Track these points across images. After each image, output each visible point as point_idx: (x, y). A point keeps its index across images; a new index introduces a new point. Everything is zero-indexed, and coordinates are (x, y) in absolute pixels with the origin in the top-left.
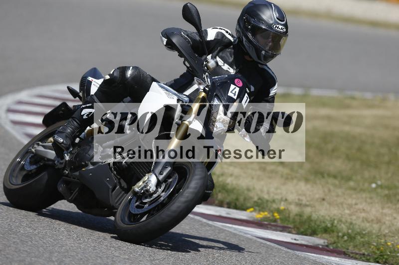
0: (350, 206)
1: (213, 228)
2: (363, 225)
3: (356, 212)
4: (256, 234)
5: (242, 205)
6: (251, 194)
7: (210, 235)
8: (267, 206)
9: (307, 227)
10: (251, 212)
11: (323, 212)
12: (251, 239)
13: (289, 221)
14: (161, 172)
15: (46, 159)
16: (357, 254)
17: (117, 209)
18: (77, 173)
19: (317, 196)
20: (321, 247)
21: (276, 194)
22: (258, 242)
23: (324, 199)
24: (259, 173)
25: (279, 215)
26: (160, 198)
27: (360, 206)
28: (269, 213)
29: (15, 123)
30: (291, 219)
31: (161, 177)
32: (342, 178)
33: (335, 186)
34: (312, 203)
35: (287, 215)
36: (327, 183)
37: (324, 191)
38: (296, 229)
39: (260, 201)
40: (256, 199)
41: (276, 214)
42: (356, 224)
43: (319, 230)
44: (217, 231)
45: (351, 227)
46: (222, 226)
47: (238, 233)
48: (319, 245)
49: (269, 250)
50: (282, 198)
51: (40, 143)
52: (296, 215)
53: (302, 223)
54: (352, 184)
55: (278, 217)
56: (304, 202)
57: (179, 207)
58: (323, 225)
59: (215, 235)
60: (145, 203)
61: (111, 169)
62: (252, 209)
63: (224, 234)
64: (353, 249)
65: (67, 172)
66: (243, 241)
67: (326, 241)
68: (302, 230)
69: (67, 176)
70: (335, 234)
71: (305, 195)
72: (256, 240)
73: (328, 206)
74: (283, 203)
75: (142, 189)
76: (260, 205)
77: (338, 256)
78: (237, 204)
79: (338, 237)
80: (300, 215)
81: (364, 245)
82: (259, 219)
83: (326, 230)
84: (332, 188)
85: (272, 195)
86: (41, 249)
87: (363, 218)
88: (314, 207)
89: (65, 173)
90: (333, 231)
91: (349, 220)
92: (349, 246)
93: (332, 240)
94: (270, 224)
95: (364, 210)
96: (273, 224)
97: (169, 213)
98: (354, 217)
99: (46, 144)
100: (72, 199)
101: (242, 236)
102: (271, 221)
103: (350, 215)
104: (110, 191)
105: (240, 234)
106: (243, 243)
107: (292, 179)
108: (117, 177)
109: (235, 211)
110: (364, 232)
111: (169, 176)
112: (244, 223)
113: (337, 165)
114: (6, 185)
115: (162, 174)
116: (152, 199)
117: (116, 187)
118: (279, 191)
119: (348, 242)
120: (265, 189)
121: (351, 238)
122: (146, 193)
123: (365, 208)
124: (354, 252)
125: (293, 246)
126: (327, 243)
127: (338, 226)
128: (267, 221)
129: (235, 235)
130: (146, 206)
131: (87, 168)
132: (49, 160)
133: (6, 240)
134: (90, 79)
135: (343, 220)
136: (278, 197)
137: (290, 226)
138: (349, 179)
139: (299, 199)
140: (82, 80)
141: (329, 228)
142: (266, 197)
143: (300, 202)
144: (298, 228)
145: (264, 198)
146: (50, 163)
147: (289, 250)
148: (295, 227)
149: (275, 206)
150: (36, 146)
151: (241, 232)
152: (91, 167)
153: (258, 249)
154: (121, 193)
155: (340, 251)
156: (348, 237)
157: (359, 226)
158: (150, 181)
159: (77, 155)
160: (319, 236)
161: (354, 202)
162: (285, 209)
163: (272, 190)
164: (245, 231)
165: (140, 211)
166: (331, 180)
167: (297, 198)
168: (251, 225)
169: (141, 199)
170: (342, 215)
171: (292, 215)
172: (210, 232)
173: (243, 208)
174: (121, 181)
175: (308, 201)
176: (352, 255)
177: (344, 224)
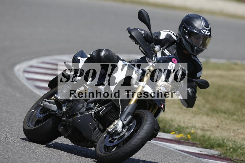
0: (234, 131)
1: (150, 144)
2: (242, 142)
3: (238, 134)
4: (177, 148)
5: (168, 130)
6: (174, 123)
7: (148, 148)
8: (183, 131)
9: (208, 144)
10: (173, 134)
11: (218, 135)
12: (173, 151)
13: (197, 140)
14: (125, 119)
15: (50, 110)
16: (238, 160)
17: (97, 143)
18: (71, 120)
19: (214, 125)
20: (216, 156)
21: (189, 123)
22: (178, 152)
23: (218, 127)
24: (178, 110)
25: (191, 136)
26: (124, 136)
27: (240, 131)
28: (184, 135)
29: (28, 79)
30: (198, 139)
31: (125, 122)
32: (229, 114)
33: (225, 118)
34: (211, 129)
35: (196, 136)
36: (220, 116)
37: (218, 122)
38: (201, 145)
39: (179, 127)
40: (176, 126)
41: (189, 136)
42: (238, 142)
43: (215, 146)
44: (153, 146)
45: (235, 143)
46: (156, 143)
47: (165, 147)
48: (215, 154)
49: (184, 158)
50: (192, 126)
51: (47, 100)
52: (201, 136)
53: (205, 141)
54: (235, 117)
55: (190, 137)
56: (206, 128)
57: (136, 142)
58: (218, 142)
59: (151, 148)
60: (115, 139)
61: (92, 117)
62: (174, 133)
63: (156, 148)
64: (236, 157)
65: (64, 119)
66: (169, 152)
67: (219, 152)
68: (205, 145)
69: (64, 121)
70: (225, 148)
71: (206, 124)
72: (176, 152)
73: (221, 131)
74: (193, 129)
75: (113, 130)
76: (179, 130)
77: (227, 161)
78: (165, 129)
79: (227, 150)
80: (204, 136)
81: (243, 155)
82: (178, 138)
83: (219, 146)
84: (223, 119)
85: (186, 124)
86: (44, 157)
87: (242, 138)
88: (212, 131)
89: (63, 119)
90: (224, 146)
91: (234, 140)
92: (233, 155)
93: (223, 152)
94: (185, 142)
95: (242, 133)
96: (186, 141)
97: (130, 146)
98: (236, 138)
99: (51, 101)
100: (67, 136)
101: (167, 149)
102: (185, 140)
103: (234, 136)
104: (92, 131)
105: (167, 148)
106: (168, 153)
107: (199, 114)
108: (97, 122)
109: (163, 134)
110: (243, 147)
111: (130, 122)
112: (169, 141)
113: (226, 105)
114: (25, 127)
115: (126, 120)
116: (119, 137)
117: (96, 129)
118: (190, 121)
119: (232, 153)
120: (182, 120)
121: (235, 150)
122: (116, 133)
123: (243, 132)
124: (236, 159)
125: (199, 155)
126: (220, 153)
127: (227, 143)
128: (183, 140)
129: (163, 148)
130: (116, 141)
131: (77, 116)
132: (52, 111)
133: (23, 151)
134: (79, 58)
135: (230, 139)
136: (190, 125)
137: (197, 143)
138: (233, 114)
139: (203, 127)
140: (73, 59)
141: (221, 144)
142: (182, 125)
143: (204, 128)
144: (202, 144)
145: (181, 126)
146: (54, 113)
147: (197, 158)
148: (200, 144)
149: (188, 130)
150: (44, 102)
151: (167, 146)
152: (80, 116)
153: (178, 157)
154: (99, 132)
155: (228, 158)
156: (233, 150)
157: (240, 143)
158: (118, 125)
159: (71, 108)
160: (215, 149)
161: (236, 128)
162: (194, 132)
163: (186, 121)
164: (169, 146)
165: (112, 144)
166: (223, 115)
167: (202, 125)
168: (173, 142)
169: (112, 137)
170: (229, 136)
171: (198, 136)
172: (148, 147)
173: (168, 132)
174: (99, 125)
175: (208, 128)
176: (235, 161)
177: (230, 141)
